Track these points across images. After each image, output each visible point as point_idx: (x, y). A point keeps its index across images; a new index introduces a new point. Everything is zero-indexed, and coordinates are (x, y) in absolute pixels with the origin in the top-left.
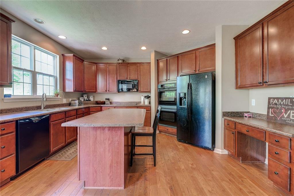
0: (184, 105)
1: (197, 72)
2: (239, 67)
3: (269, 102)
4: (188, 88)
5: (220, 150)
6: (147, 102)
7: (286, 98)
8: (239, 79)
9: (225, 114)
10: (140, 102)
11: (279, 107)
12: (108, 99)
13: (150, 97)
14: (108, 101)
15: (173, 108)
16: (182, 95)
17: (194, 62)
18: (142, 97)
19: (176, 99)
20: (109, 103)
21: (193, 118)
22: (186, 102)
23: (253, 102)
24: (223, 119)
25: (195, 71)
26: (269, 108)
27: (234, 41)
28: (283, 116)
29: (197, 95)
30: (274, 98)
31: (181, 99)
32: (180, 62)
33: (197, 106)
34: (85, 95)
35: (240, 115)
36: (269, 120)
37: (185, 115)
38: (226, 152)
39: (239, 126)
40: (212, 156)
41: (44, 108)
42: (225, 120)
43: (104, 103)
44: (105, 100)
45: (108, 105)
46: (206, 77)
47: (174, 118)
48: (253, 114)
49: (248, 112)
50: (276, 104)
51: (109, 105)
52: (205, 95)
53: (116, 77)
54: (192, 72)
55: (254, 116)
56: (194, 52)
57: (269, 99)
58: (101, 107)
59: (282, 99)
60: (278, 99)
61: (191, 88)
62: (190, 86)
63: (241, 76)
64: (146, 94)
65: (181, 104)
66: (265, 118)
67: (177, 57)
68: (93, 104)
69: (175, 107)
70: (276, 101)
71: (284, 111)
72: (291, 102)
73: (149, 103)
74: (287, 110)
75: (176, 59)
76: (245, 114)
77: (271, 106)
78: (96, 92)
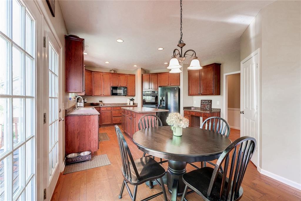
0: (163, 104)
1: (169, 86)
2: (190, 86)
3: (201, 102)
7: (207, 100)
8: (190, 91)
9: (184, 108)
10: (127, 104)
11: (205, 103)
12: (101, 101)
13: (134, 99)
14: (102, 103)
17: (168, 79)
18: (128, 99)
20: (103, 105)
22: (165, 103)
23: (195, 102)
24: (184, 111)
26: (201, 104)
27: (188, 72)
28: (206, 107)
30: (203, 100)
31: (161, 101)
32: (159, 78)
35: (190, 108)
39: (192, 113)
44: (99, 102)
46: (176, 89)
48: (195, 107)
49: (193, 107)
50: (203, 103)
51: (103, 106)
52: (171, 98)
53: (109, 84)
55: (196, 108)
56: (168, 73)
57: (201, 100)
58: (100, 107)
59: (206, 100)
62: (167, 94)
63: (191, 90)
64: (131, 98)
65: (161, 104)
66: (200, 109)
67: (157, 74)
68: (88, 105)
70: (203, 101)
71: (206, 105)
72: (209, 102)
73: (133, 104)
74: (207, 105)
75: (156, 76)
76: (192, 108)
77: (202, 103)
78: (91, 95)
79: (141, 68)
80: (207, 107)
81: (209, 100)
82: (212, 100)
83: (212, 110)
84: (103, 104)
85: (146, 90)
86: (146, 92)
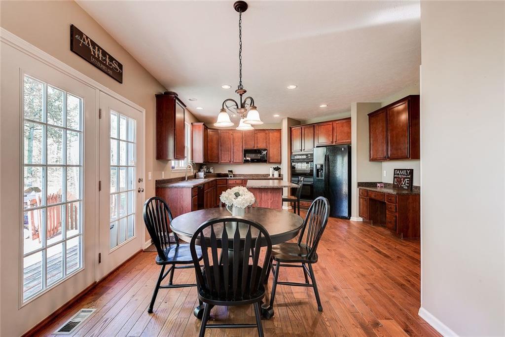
0: (321, 177)
1: (334, 144)
2: (372, 142)
3: (395, 172)
4: (325, 160)
5: (356, 218)
6: (276, 174)
7: (404, 169)
9: (360, 184)
10: (269, 175)
11: (400, 176)
12: (231, 171)
13: (280, 168)
14: (231, 173)
15: (310, 181)
16: (319, 167)
17: (331, 133)
18: (270, 168)
19: (312, 171)
21: (330, 190)
22: (323, 174)
23: (385, 173)
24: (358, 189)
25: (332, 142)
26: (394, 178)
27: (368, 116)
28: (402, 184)
29: (334, 166)
30: (398, 170)
31: (318, 171)
32: (316, 132)
33: (335, 178)
34: (205, 167)
35: (374, 185)
36: (394, 187)
37: (322, 187)
38: (361, 219)
40: (349, 224)
41: (188, 179)
42: (360, 189)
43: (226, 175)
44: (227, 172)
45: (231, 178)
46: (343, 149)
47: (310, 191)
48: (385, 184)
49: (381, 183)
50: (398, 174)
51: (233, 178)
52: (342, 166)
53: (241, 145)
54: (329, 143)
56: (331, 123)
57: (395, 170)
58: (227, 179)
59: (402, 170)
60: (399, 170)
61: (328, 160)
62: (327, 158)
63: (373, 150)
64: (275, 166)
65: (318, 176)
66: (392, 186)
67: (313, 126)
68: (214, 176)
69: (312, 180)
70: (398, 172)
71: (402, 179)
72: (407, 172)
73: (278, 176)
74: (404, 179)
75: (312, 129)
76: (378, 185)
77: (396, 176)
78: (218, 163)
79: (288, 118)
80: (405, 184)
81: (408, 170)
82: (412, 170)
83: (413, 189)
84: (234, 175)
85: (296, 153)
86: (296, 155)
